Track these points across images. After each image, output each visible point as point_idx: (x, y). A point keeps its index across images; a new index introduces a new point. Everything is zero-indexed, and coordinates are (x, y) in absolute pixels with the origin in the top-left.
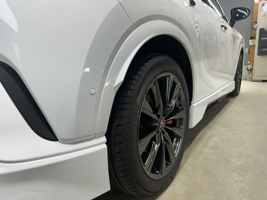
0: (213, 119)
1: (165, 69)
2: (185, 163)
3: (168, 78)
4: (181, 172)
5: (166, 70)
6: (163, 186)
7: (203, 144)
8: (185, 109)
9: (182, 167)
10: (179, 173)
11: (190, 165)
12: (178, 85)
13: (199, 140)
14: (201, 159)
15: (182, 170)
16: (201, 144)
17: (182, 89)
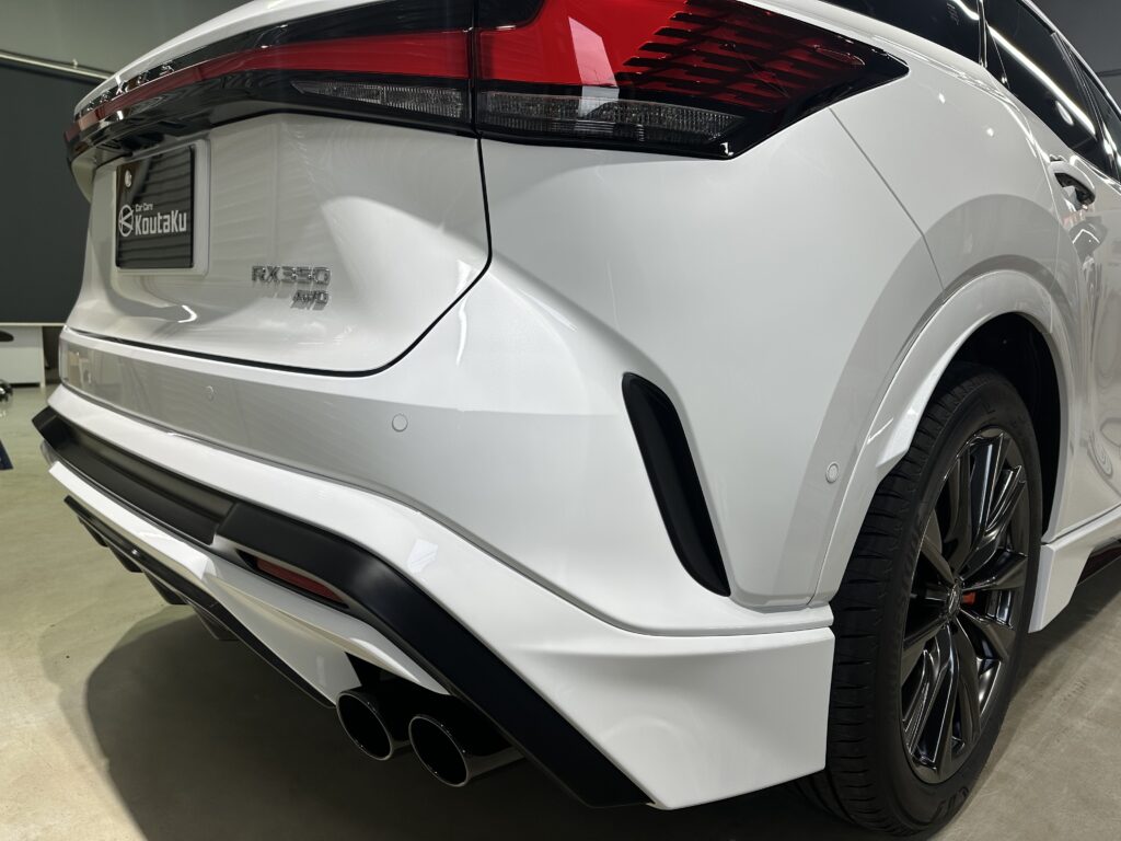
0: (1095, 613)
1: (994, 418)
2: (1001, 756)
3: (990, 447)
4: (988, 781)
5: (993, 422)
6: (940, 809)
7: (1065, 699)
8: (1026, 560)
9: (993, 765)
10: (985, 785)
11: (1023, 765)
12: (1016, 471)
13: (1045, 682)
14: (1062, 750)
15: (992, 776)
16: (1055, 698)
17: (1025, 487)
